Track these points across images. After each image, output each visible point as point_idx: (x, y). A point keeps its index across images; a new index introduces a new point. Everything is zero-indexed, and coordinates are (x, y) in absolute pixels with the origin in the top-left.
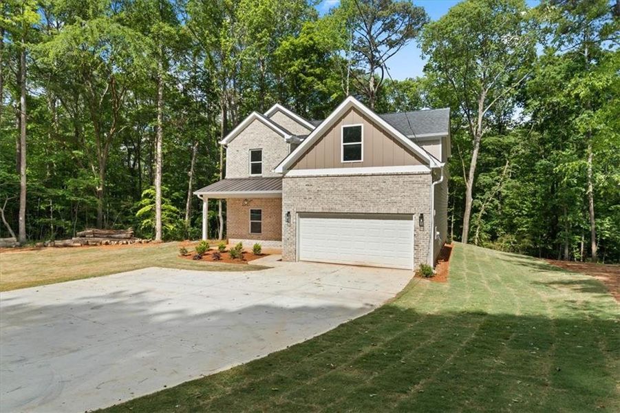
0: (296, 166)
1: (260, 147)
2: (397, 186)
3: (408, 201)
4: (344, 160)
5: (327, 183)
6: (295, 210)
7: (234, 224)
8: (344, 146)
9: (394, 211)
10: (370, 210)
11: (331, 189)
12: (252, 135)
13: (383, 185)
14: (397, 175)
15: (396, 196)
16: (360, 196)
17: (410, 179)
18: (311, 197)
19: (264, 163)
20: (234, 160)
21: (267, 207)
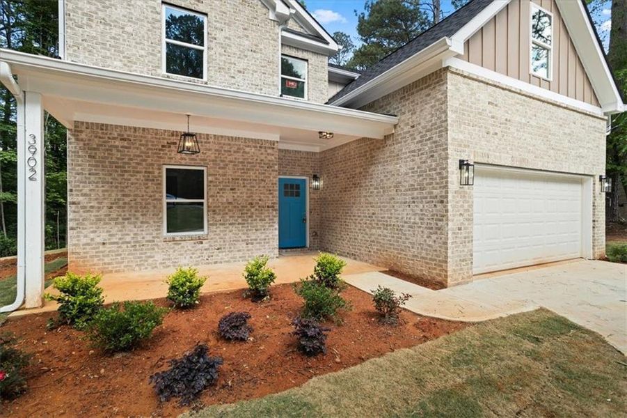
1: (202, 8)
3: (592, 156)
6: (472, 156)
7: (104, 211)
9: (581, 170)
13: (573, 127)
14: (585, 114)
15: (583, 147)
18: (497, 130)
19: (210, 52)
20: (100, 14)
21: (222, 165)
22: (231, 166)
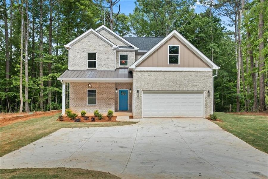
0: (141, 65)
1: (95, 51)
2: (197, 77)
3: (202, 84)
4: (169, 63)
5: (160, 75)
6: (142, 89)
7: (76, 99)
8: (169, 56)
9: (195, 89)
10: (184, 89)
11: (163, 78)
12: (89, 43)
13: (190, 77)
14: (197, 72)
15: (196, 82)
16: (178, 82)
17: (203, 74)
18: (151, 82)
19: (97, 61)
20: (75, 58)
21: (100, 88)
22: (102, 89)
